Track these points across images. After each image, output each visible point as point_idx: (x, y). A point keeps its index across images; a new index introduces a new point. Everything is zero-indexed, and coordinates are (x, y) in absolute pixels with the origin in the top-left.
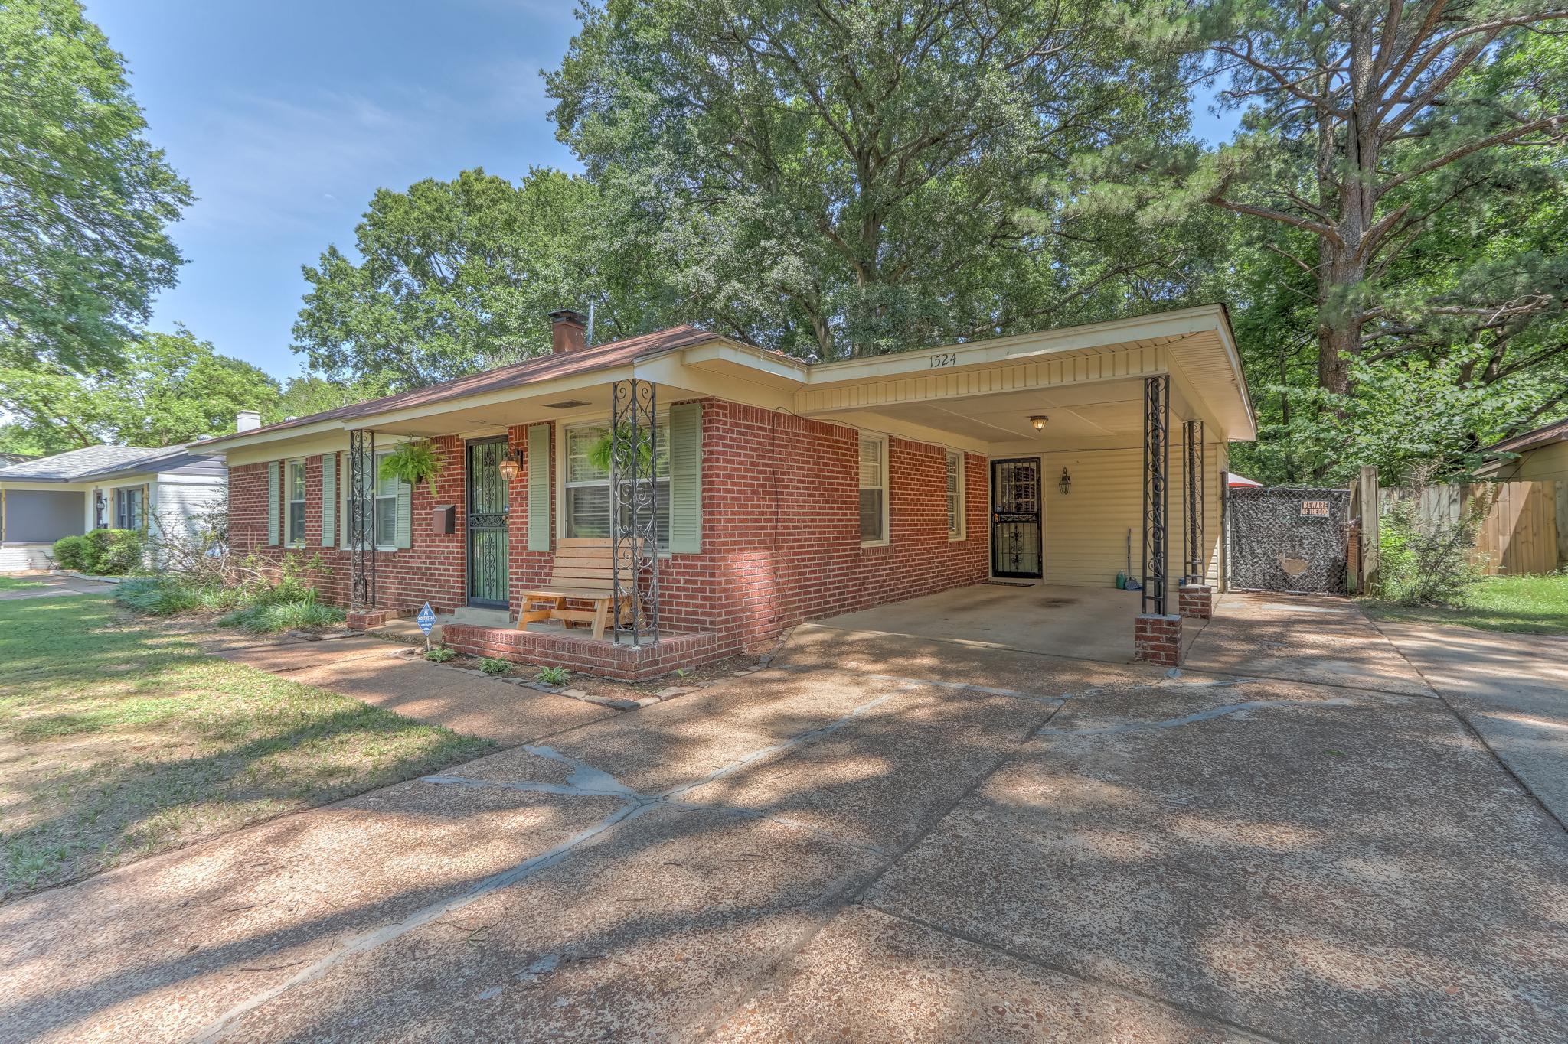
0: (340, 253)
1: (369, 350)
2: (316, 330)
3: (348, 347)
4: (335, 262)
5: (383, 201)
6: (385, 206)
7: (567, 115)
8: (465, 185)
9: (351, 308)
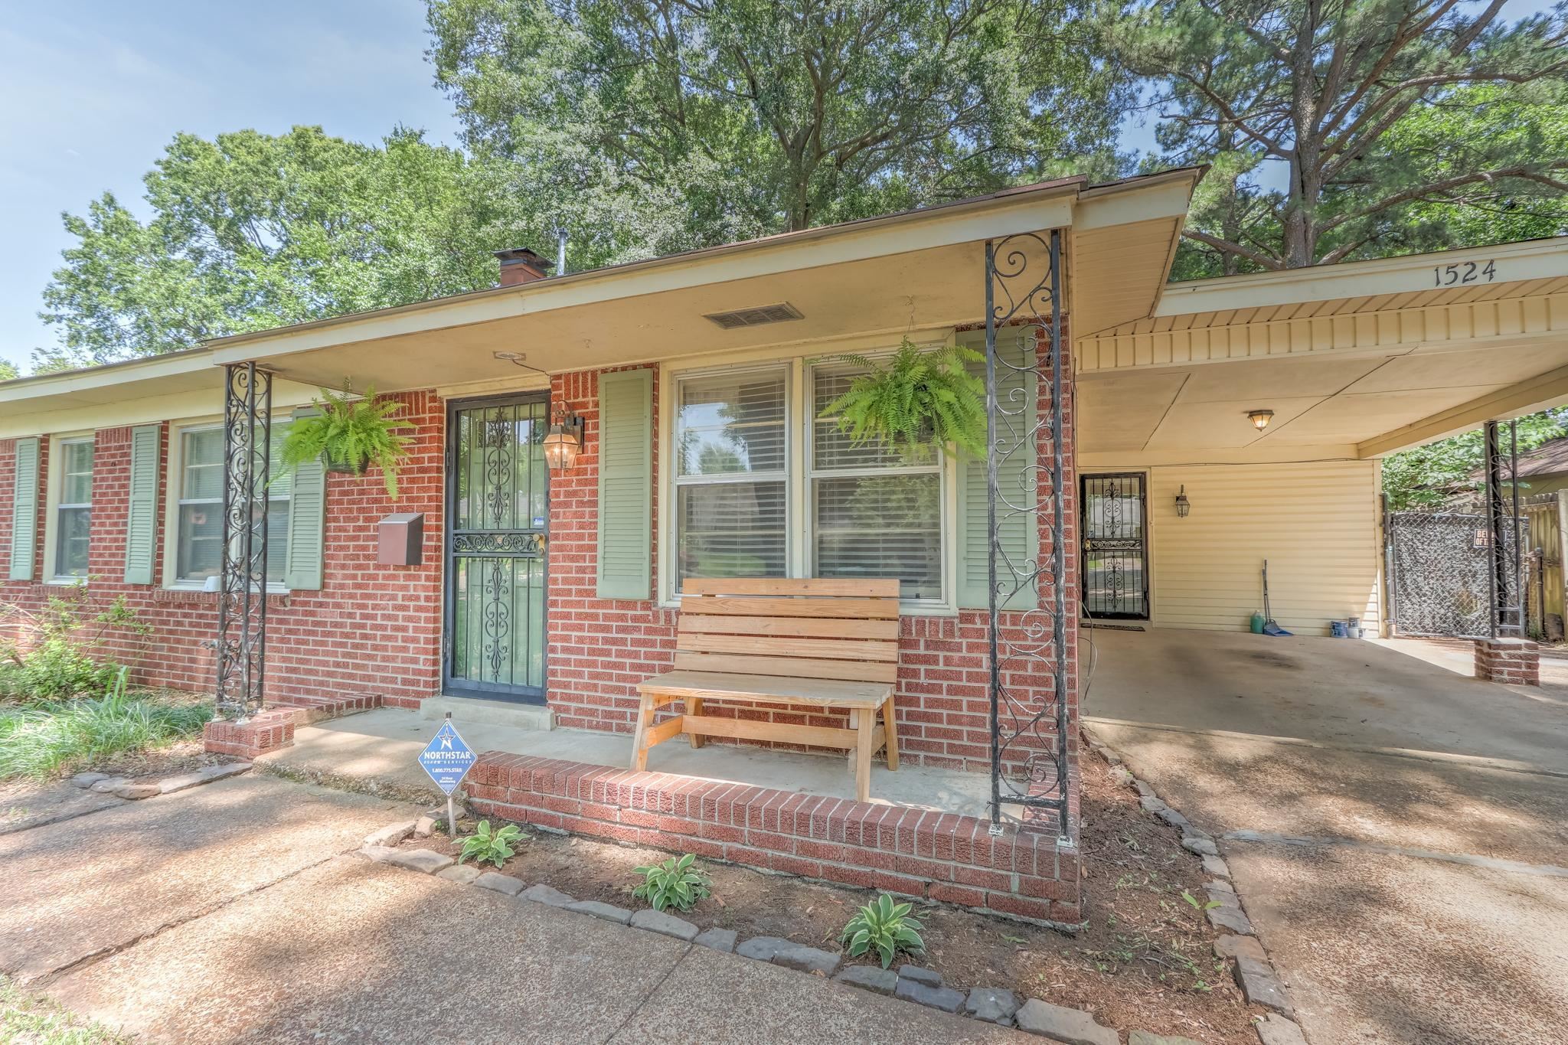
0: (120, 202)
1: (155, 325)
2: (80, 296)
3: (125, 321)
4: (111, 213)
5: (185, 148)
6: (189, 153)
7: (451, 56)
8: (301, 140)
9: (134, 272)
